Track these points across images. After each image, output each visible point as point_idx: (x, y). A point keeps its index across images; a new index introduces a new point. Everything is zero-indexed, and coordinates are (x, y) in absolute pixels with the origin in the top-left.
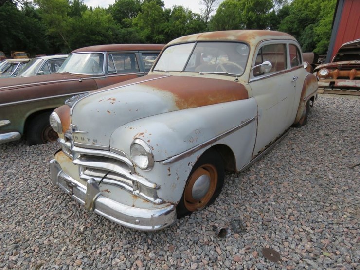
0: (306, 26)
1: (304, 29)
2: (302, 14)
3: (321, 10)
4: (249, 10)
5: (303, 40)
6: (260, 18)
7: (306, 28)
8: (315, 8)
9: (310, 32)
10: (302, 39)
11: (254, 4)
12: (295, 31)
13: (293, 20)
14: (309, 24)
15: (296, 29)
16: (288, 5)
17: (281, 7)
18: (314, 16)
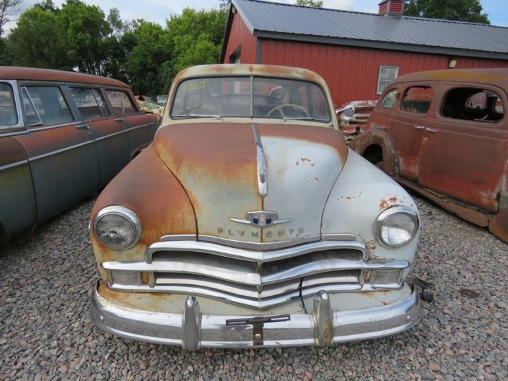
0: (162, 62)
1: (160, 65)
2: (154, 46)
3: (175, 45)
4: (77, 29)
5: (163, 79)
6: (97, 44)
7: (163, 64)
8: (168, 41)
9: (169, 69)
10: (161, 78)
11: (83, 22)
12: (150, 67)
13: (146, 53)
14: (165, 60)
15: (151, 65)
16: (131, 32)
17: (122, 34)
18: (169, 51)
